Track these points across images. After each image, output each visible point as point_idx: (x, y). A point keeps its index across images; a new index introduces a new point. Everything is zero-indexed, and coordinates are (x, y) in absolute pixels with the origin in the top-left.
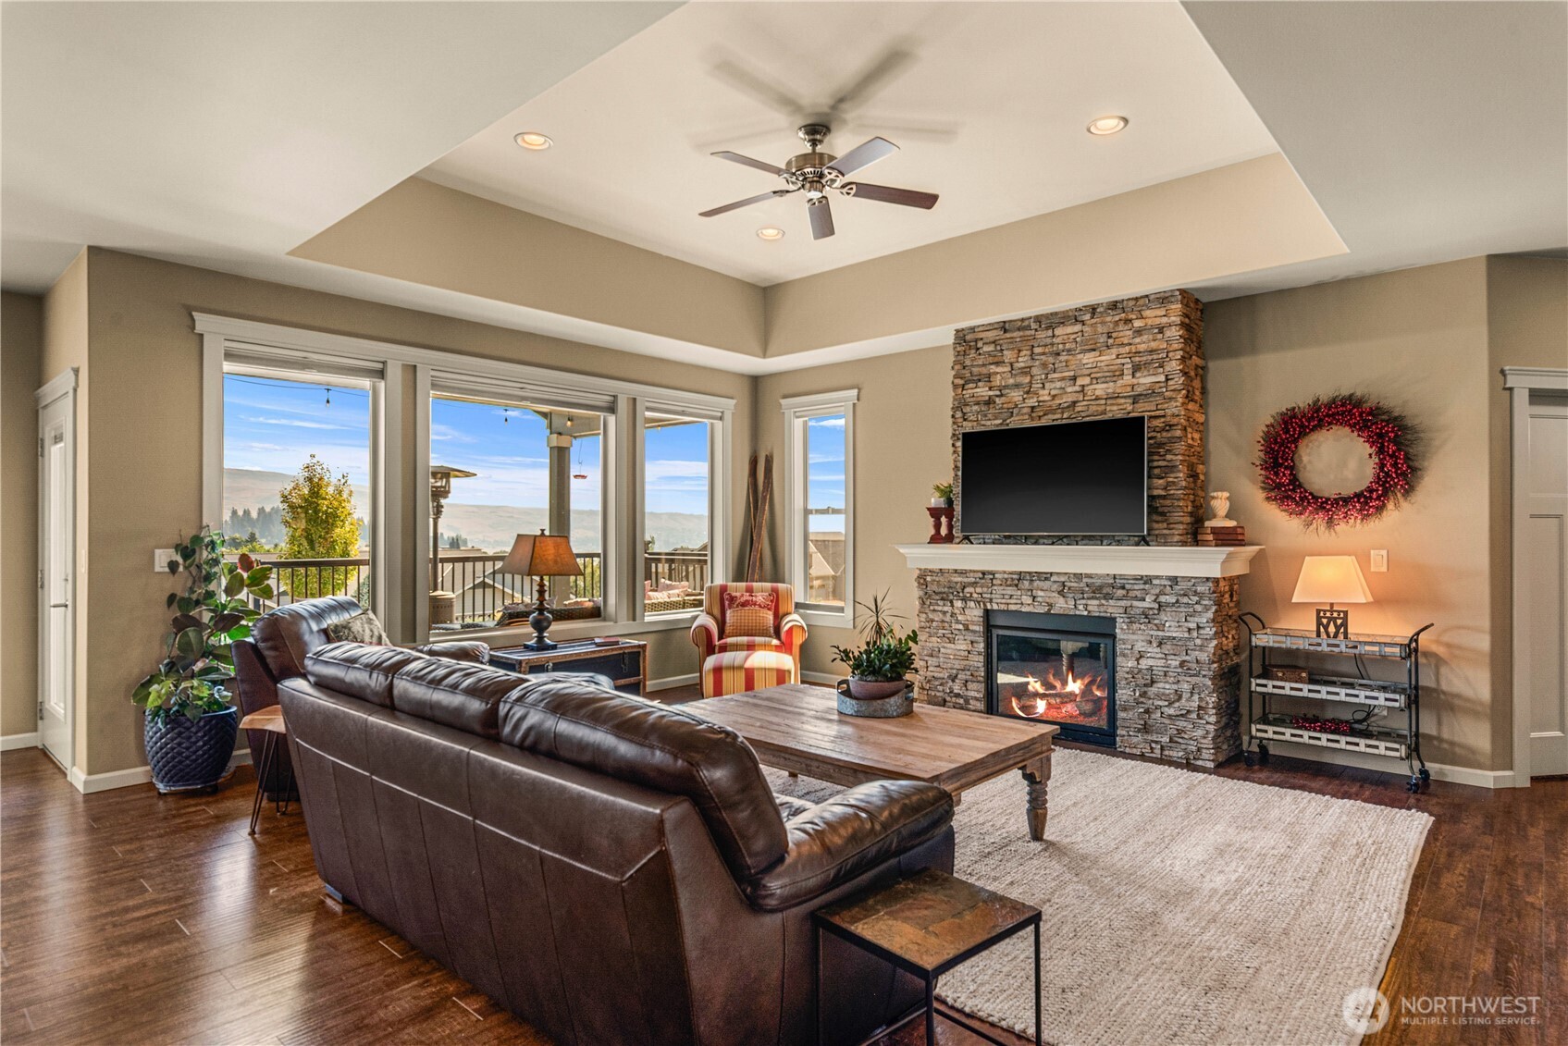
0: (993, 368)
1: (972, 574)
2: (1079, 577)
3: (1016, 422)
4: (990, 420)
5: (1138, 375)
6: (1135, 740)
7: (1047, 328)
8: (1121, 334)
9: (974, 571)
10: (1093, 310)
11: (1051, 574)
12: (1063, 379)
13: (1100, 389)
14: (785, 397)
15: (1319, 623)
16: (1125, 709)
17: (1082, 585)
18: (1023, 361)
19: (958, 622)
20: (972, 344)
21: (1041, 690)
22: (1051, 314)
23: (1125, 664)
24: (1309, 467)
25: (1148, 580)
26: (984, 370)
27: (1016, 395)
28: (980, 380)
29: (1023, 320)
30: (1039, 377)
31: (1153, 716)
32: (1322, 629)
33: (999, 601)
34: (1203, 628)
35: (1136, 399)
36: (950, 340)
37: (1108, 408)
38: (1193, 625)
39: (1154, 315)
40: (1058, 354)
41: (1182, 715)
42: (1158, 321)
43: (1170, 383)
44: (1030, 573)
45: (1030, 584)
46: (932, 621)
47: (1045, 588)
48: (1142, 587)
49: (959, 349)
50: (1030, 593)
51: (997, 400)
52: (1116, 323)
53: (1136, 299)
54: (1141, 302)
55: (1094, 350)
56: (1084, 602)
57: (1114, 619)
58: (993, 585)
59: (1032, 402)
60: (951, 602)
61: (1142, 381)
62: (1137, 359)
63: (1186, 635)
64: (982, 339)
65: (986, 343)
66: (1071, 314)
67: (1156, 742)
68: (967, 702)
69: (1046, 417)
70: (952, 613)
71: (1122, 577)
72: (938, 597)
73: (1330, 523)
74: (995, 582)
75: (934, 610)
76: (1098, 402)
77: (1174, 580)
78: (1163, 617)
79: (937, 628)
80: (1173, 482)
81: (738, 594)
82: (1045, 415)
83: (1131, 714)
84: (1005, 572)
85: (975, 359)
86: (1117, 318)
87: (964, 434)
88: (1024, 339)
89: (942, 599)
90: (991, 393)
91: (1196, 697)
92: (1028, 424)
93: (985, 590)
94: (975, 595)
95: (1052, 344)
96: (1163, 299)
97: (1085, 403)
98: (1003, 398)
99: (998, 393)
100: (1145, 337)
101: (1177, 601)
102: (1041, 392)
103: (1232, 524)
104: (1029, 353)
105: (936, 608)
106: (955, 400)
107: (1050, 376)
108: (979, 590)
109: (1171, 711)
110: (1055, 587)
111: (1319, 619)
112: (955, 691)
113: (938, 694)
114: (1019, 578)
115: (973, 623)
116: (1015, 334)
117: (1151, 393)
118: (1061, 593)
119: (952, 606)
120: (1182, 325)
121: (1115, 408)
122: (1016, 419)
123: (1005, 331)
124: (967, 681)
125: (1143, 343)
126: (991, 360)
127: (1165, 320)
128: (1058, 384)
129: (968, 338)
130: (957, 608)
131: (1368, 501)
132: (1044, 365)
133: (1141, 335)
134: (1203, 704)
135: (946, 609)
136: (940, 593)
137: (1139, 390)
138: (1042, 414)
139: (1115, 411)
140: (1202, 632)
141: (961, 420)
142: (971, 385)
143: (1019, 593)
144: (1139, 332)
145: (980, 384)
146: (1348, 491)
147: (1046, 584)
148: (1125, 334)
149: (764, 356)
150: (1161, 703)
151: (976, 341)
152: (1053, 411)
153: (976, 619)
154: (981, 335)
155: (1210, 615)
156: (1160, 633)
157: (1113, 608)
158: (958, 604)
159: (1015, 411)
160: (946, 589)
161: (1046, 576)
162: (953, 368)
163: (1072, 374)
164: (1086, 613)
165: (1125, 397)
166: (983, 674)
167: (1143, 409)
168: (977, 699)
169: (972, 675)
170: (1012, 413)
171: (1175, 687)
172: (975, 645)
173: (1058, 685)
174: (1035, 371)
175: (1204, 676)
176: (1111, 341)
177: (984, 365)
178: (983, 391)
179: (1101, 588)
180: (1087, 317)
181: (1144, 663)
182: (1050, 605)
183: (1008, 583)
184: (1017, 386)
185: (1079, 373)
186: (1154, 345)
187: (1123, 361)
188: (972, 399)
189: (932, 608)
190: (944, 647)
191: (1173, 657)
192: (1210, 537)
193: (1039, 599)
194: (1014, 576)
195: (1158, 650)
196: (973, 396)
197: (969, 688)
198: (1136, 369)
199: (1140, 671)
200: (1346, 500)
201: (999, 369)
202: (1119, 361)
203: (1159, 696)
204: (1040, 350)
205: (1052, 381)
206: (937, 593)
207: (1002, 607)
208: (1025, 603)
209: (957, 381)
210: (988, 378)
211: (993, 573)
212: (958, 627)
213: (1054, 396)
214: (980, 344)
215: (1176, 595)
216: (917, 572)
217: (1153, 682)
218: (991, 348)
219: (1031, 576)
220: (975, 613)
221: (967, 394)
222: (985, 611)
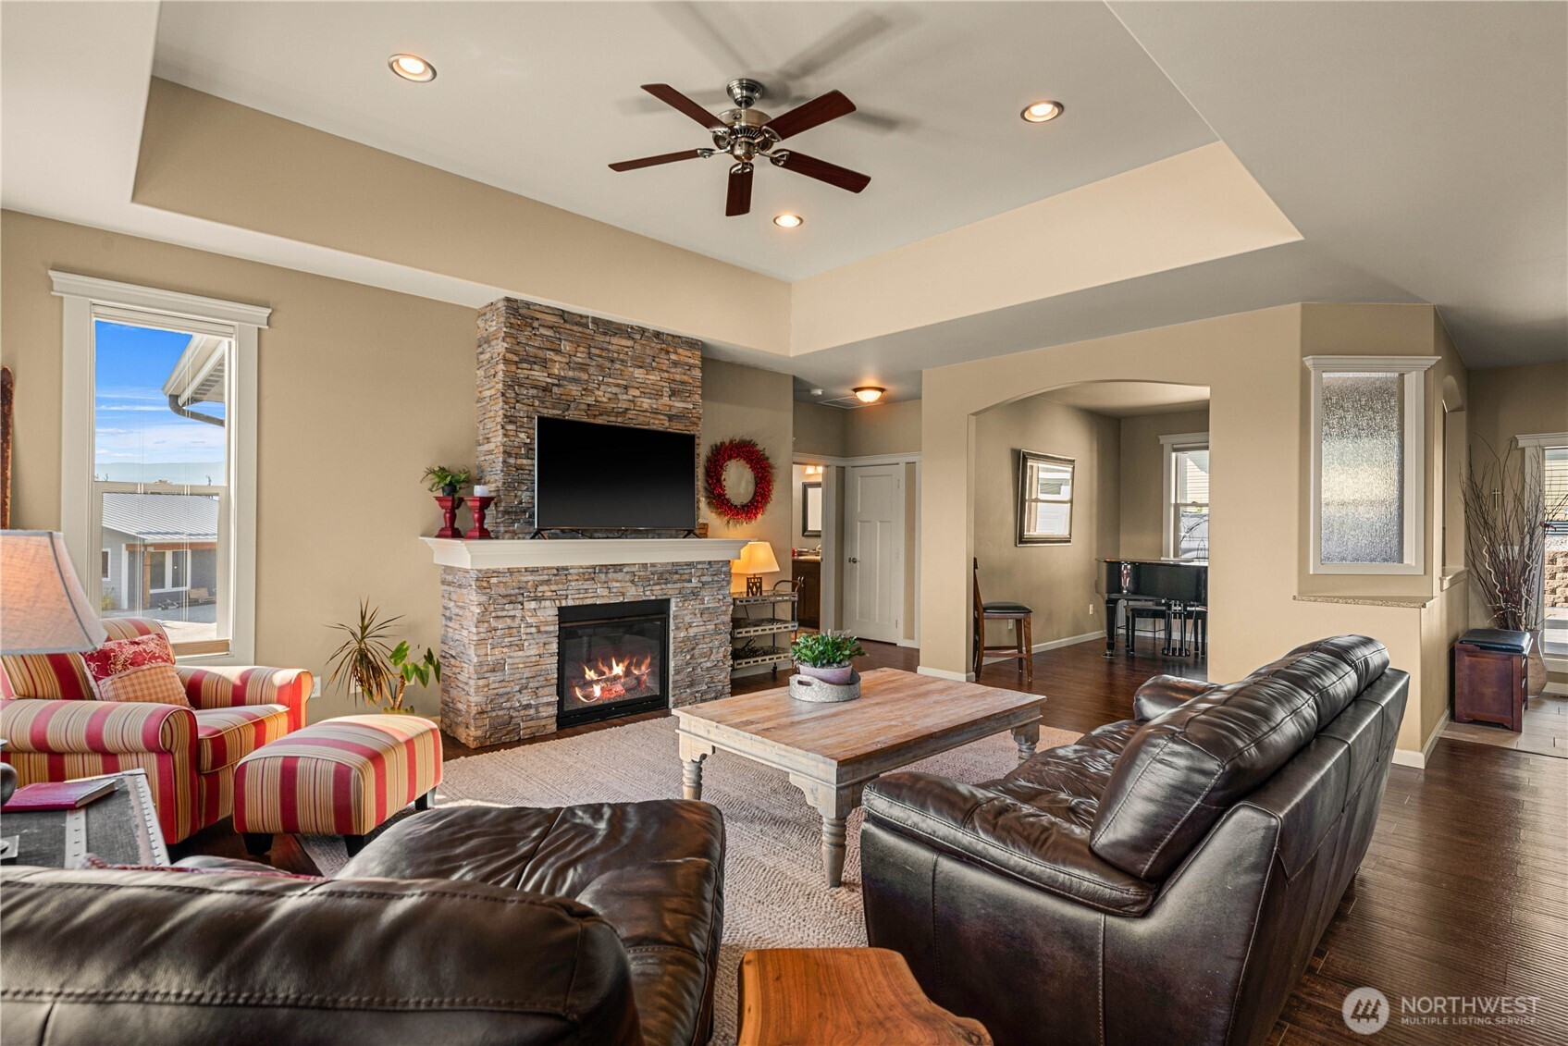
0: (550, 355)
1: (545, 572)
2: (645, 566)
3: (572, 415)
4: (546, 408)
5: (673, 399)
6: (685, 695)
7: (605, 334)
8: (662, 361)
9: (548, 568)
10: (643, 331)
11: (622, 566)
12: (618, 385)
13: (646, 403)
14: (61, 269)
15: (749, 587)
16: (674, 675)
17: (648, 573)
18: (581, 357)
19: (528, 625)
20: (528, 320)
21: (595, 678)
22: (607, 321)
23: (675, 636)
24: (728, 485)
25: (690, 565)
26: (540, 353)
27: (575, 390)
28: (535, 363)
29: (581, 316)
30: (595, 378)
31: (696, 672)
32: (750, 590)
33: (577, 596)
34: (725, 598)
35: (671, 418)
36: (499, 303)
37: (652, 421)
38: (721, 597)
39: (684, 354)
40: (613, 361)
41: (715, 666)
42: (687, 360)
43: (693, 411)
44: (604, 566)
45: (606, 576)
46: (496, 629)
47: (620, 579)
48: (689, 571)
49: (512, 321)
50: (606, 585)
51: (555, 389)
52: (659, 351)
53: (673, 336)
54: (676, 340)
55: (641, 367)
56: (649, 588)
57: (668, 600)
58: (567, 581)
59: (590, 400)
60: (521, 604)
61: (676, 404)
62: (673, 386)
63: (717, 605)
64: (537, 319)
65: (543, 326)
66: (623, 328)
67: (697, 692)
68: (538, 712)
69: (601, 417)
70: (523, 617)
71: (677, 564)
72: (505, 601)
73: (738, 523)
74: (569, 577)
75: (497, 617)
76: (645, 414)
77: (710, 564)
78: (703, 593)
79: (503, 636)
81: (115, 646)
82: (600, 415)
83: (681, 676)
84: (581, 567)
85: (529, 338)
86: (659, 346)
87: (541, 418)
88: (582, 335)
89: (511, 603)
90: (549, 380)
91: (721, 650)
92: (585, 419)
93: (561, 587)
94: (549, 594)
95: (608, 350)
96: (692, 344)
97: (634, 412)
98: (561, 389)
99: (556, 382)
100: (679, 370)
101: (712, 580)
102: (597, 392)
104: (586, 350)
105: (500, 614)
106: (506, 376)
107: (606, 380)
108: (553, 588)
109: (709, 664)
110: (628, 577)
111: (748, 583)
112: (525, 703)
113: (501, 713)
114: (593, 573)
115: (546, 623)
116: (575, 328)
117: (684, 416)
118: (632, 582)
119: (522, 608)
120: (701, 368)
121: (657, 422)
122: (575, 413)
123: (565, 321)
124: (537, 688)
125: (677, 374)
126: (548, 345)
127: (691, 361)
128: (615, 390)
129: (522, 311)
130: (529, 610)
132: (601, 367)
133: (676, 367)
134: (724, 654)
135: (511, 613)
136: (507, 596)
137: (674, 412)
138: (597, 413)
139: (659, 424)
140: (725, 601)
141: (513, 401)
142: (525, 365)
143: (595, 586)
144: (675, 364)
145: (536, 367)
146: (743, 502)
147: (619, 576)
148: (665, 364)
150: (702, 660)
151: (532, 318)
152: (608, 413)
153: (550, 619)
154: (538, 315)
156: (702, 606)
157: (670, 591)
158: (533, 605)
159: (572, 405)
160: (517, 591)
161: (618, 568)
162: (504, 339)
163: (625, 383)
164: (653, 598)
165: (663, 414)
166: (556, 676)
167: (677, 427)
168: (549, 704)
169: (546, 680)
170: (569, 406)
171: (710, 645)
172: (547, 647)
173: (606, 670)
174: (592, 370)
175: (725, 633)
176: (654, 364)
177: (539, 348)
178: (539, 375)
179: (662, 574)
180: (638, 337)
181: (692, 632)
182: (623, 595)
183: (586, 577)
184: (575, 380)
185: (632, 384)
186: (686, 378)
187: (664, 384)
188: (527, 381)
189: (493, 614)
190: (510, 657)
191: (708, 623)
193: (615, 590)
194: (589, 570)
195: (700, 619)
196: (528, 378)
197: (540, 694)
198: (673, 393)
199: (688, 638)
200: (741, 507)
201: (556, 358)
202: (661, 383)
203: (700, 655)
204: (597, 352)
205: (608, 384)
206: (504, 597)
207: (578, 603)
208: (600, 595)
209: (509, 356)
210: (544, 363)
211: (565, 569)
212: (529, 630)
213: (609, 399)
214: (536, 324)
215: (712, 575)
216: (474, 575)
217: (697, 645)
218: (549, 333)
219: (605, 569)
220: (549, 612)
221: (522, 374)
222: (560, 609)
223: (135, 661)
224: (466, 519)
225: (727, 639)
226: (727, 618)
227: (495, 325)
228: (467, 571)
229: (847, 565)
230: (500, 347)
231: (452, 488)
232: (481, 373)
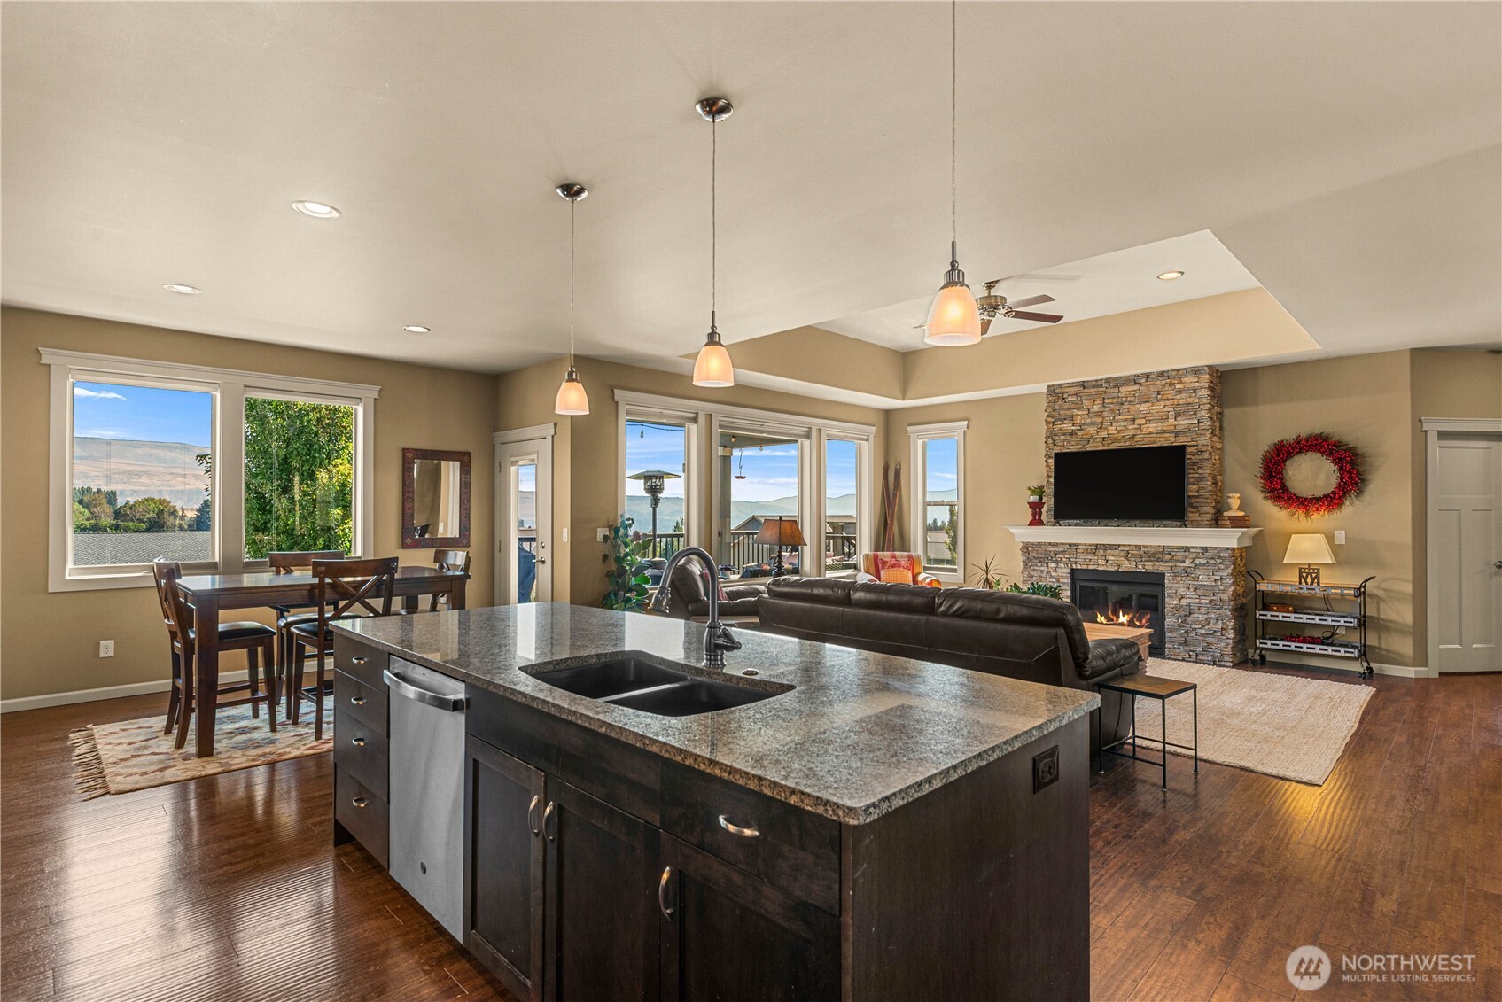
0: (1075, 412)
1: (1061, 546)
2: (1138, 547)
3: (1091, 447)
4: (1073, 445)
5: (1179, 419)
6: (1178, 650)
7: (1114, 387)
8: (1167, 392)
9: (1063, 544)
10: (1147, 376)
11: (1119, 545)
12: (1126, 420)
13: (1152, 427)
14: (910, 425)
15: (1301, 576)
16: (1171, 631)
17: (1141, 552)
18: (1097, 407)
19: (1052, 577)
20: (1060, 395)
22: (1117, 378)
23: (1171, 603)
24: (1293, 478)
25: (1187, 549)
26: (1069, 413)
27: (1092, 430)
28: (1065, 419)
29: (1097, 381)
30: (1108, 418)
31: (1191, 635)
32: (1303, 580)
33: (1082, 563)
34: (1225, 579)
35: (1177, 434)
36: (1045, 390)
37: (1158, 440)
38: (1218, 578)
39: (1190, 381)
40: (1122, 404)
41: (1210, 634)
42: (1192, 385)
43: (1201, 424)
44: (1104, 545)
45: (1104, 552)
46: (1033, 576)
47: (1115, 554)
48: (1182, 553)
49: (1050, 398)
50: (1104, 558)
51: (1078, 432)
52: (1164, 385)
53: (1178, 370)
54: (1181, 372)
55: (1148, 402)
56: (1142, 563)
57: (1164, 574)
58: (1077, 553)
59: (1104, 434)
60: (1047, 564)
61: (1182, 422)
62: (1178, 409)
63: (1213, 584)
64: (1067, 392)
65: (1070, 395)
66: (1131, 378)
67: (1193, 651)
69: (1113, 444)
70: (1048, 571)
71: (1169, 547)
72: (1037, 561)
73: (1307, 515)
74: (1078, 551)
75: (1034, 569)
76: (1150, 435)
77: (1205, 549)
78: (1198, 572)
80: (1204, 488)
81: (888, 560)
82: (1112, 442)
83: (1175, 634)
84: (1085, 544)
85: (1061, 405)
86: (1164, 382)
87: (1055, 454)
88: (1098, 393)
89: (1040, 562)
90: (1074, 428)
91: (1220, 622)
92: (1100, 448)
93: (1072, 556)
94: (1064, 560)
95: (1118, 397)
96: (1196, 371)
97: (1141, 436)
98: (1083, 431)
99: (1079, 428)
100: (1183, 395)
101: (1207, 562)
102: (1110, 428)
103: (1242, 514)
104: (1101, 402)
105: (1035, 567)
106: (1047, 431)
107: (1116, 418)
108: (1067, 556)
109: (1203, 632)
110: (1122, 553)
111: (1300, 573)
114: (1096, 548)
115: (1063, 577)
116: (1091, 390)
117: (1188, 430)
118: (1126, 557)
119: (1047, 566)
120: (1209, 388)
121: (1163, 439)
122: (1092, 444)
123: (1084, 388)
125: (1182, 398)
126: (1073, 406)
127: (1197, 384)
128: (1123, 424)
129: (1056, 391)
130: (1051, 568)
131: (1332, 500)
132: (1112, 411)
133: (1181, 394)
134: (1225, 627)
135: (1042, 568)
136: (1039, 558)
137: (1179, 428)
138: (1110, 442)
139: (1163, 441)
140: (1224, 581)
141: (1052, 445)
142: (1059, 422)
143: (1096, 557)
144: (1179, 392)
145: (1065, 422)
146: (1320, 494)
147: (1116, 552)
148: (1170, 392)
149: (903, 399)
150: (1196, 627)
151: (1063, 393)
152: (1118, 441)
153: (1065, 575)
154: (1067, 390)
155: (1230, 571)
156: (1195, 583)
157: (1162, 567)
158: (1053, 565)
159: (1091, 440)
160: (1043, 556)
161: (1116, 547)
162: (1046, 411)
163: (1132, 417)
164: (1144, 570)
165: (1170, 433)
167: (1180, 441)
170: (1089, 441)
171: (1206, 616)
172: (1064, 591)
173: (1114, 617)
174: (1105, 414)
175: (1225, 609)
176: (1159, 397)
177: (1068, 409)
178: (1068, 426)
179: (1154, 555)
180: (1143, 380)
181: (1184, 602)
182: (1119, 566)
183: (1088, 551)
184: (1092, 424)
185: (1138, 416)
186: (1189, 400)
187: (1169, 410)
188: (1060, 431)
189: (1032, 568)
191: (1204, 597)
192: (1228, 522)
193: (1111, 562)
194: (1092, 547)
195: (1194, 593)
196: (1061, 429)
198: (1177, 415)
199: (1182, 606)
200: (1318, 499)
201: (1079, 413)
202: (1166, 410)
203: (1194, 622)
204: (1109, 401)
205: (1118, 421)
206: (1036, 558)
207: (1084, 567)
208: (1100, 564)
209: (1049, 419)
210: (1072, 418)
211: (1077, 545)
212: (1051, 580)
213: (1119, 431)
214: (1065, 396)
215: (1207, 558)
216: (1021, 545)
217: (1190, 613)
218: (1074, 398)
220: (1065, 571)
221: (1056, 428)
223: (893, 566)
225: (1228, 616)
226: (1228, 597)
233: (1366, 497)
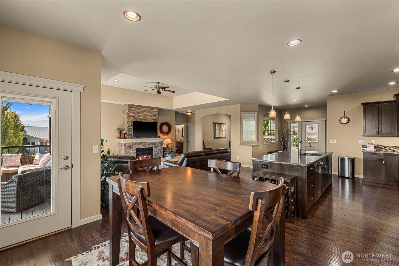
0: (134, 112)
1: (134, 143)
3: (138, 120)
7: (142, 108)
10: (148, 107)
12: (145, 115)
13: (149, 118)
15: (167, 146)
17: (149, 143)
18: (139, 112)
22: (143, 106)
23: (154, 153)
24: (163, 129)
25: (156, 142)
26: (133, 112)
27: (138, 116)
29: (139, 105)
35: (153, 120)
36: (127, 105)
38: (161, 147)
39: (155, 110)
40: (144, 112)
42: (156, 111)
43: (157, 118)
46: (127, 151)
49: (129, 107)
51: (135, 117)
53: (153, 107)
55: (148, 112)
56: (150, 146)
57: (153, 148)
58: (137, 145)
59: (140, 118)
61: (154, 118)
66: (145, 107)
70: (131, 150)
71: (154, 142)
73: (165, 135)
77: (159, 142)
78: (158, 146)
80: (157, 131)
84: (139, 143)
85: (131, 109)
86: (151, 109)
87: (133, 121)
89: (129, 148)
92: (140, 121)
95: (143, 110)
96: (156, 108)
97: (147, 119)
99: (135, 115)
105: (127, 149)
108: (135, 146)
110: (146, 144)
114: (141, 143)
115: (134, 151)
116: (138, 107)
118: (147, 145)
120: (158, 112)
123: (136, 106)
126: (134, 110)
128: (144, 116)
131: (167, 133)
132: (142, 113)
134: (162, 156)
137: (153, 119)
139: (151, 121)
141: (129, 119)
142: (131, 113)
143: (141, 145)
144: (154, 111)
147: (145, 144)
148: (152, 111)
152: (143, 120)
154: (132, 106)
156: (158, 148)
157: (153, 146)
158: (132, 148)
160: (130, 146)
161: (145, 143)
167: (154, 121)
172: (134, 154)
174: (141, 113)
176: (150, 112)
178: (133, 115)
179: (151, 144)
180: (148, 108)
181: (157, 152)
184: (138, 115)
185: (147, 115)
186: (155, 113)
190: (129, 155)
191: (159, 151)
193: (144, 146)
198: (153, 116)
202: (151, 115)
203: (158, 156)
204: (141, 111)
206: (128, 147)
207: (139, 148)
208: (142, 147)
209: (128, 112)
210: (133, 113)
211: (137, 143)
212: (132, 152)
213: (143, 118)
214: (132, 107)
215: (160, 144)
216: (124, 144)
217: (157, 154)
218: (134, 108)
219: (143, 143)
220: (134, 149)
221: (130, 115)
222: (136, 149)
224: (122, 136)
226: (162, 150)
227: (126, 108)
228: (123, 143)
229: (188, 142)
230: (127, 111)
231: (120, 131)
232: (124, 114)
233: (171, 133)
